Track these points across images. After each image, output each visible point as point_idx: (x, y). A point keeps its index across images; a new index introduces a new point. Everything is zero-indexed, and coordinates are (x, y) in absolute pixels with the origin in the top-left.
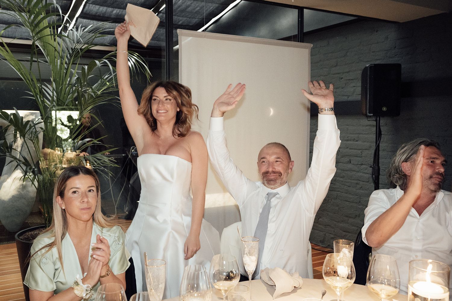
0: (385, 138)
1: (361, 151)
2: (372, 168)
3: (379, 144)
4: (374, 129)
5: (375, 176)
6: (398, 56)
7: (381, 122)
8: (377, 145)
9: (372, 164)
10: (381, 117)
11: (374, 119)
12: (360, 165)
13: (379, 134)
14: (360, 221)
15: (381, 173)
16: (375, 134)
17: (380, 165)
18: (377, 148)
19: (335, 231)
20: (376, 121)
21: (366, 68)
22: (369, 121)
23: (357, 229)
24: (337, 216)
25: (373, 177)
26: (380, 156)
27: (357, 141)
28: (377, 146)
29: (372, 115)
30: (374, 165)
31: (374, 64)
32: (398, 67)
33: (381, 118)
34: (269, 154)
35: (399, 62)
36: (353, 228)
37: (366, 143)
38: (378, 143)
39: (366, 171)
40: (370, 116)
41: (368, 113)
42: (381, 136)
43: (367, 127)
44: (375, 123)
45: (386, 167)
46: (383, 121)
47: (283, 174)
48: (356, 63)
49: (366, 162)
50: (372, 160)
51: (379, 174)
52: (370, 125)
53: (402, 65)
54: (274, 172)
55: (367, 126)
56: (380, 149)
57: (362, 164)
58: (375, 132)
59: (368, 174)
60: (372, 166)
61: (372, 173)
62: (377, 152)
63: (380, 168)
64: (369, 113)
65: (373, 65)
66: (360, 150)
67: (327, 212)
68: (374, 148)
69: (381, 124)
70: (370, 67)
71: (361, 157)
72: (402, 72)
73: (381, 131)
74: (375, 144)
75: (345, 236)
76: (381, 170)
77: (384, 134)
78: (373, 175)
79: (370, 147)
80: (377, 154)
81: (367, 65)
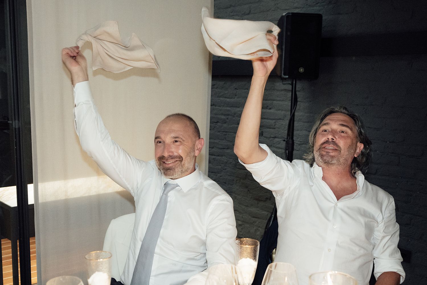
0: (301, 105)
1: (274, 121)
2: (285, 142)
3: (294, 113)
4: (290, 94)
5: (288, 151)
6: (319, 4)
7: (297, 86)
8: (292, 113)
9: (286, 137)
10: (298, 80)
11: (290, 83)
12: (273, 138)
13: (294, 101)
14: (271, 204)
15: (295, 147)
16: (290, 101)
17: (295, 138)
18: (292, 118)
19: (243, 217)
20: (292, 84)
21: (282, 17)
22: (283, 84)
23: (268, 214)
24: (246, 199)
25: (286, 153)
26: (295, 128)
27: (270, 109)
28: (291, 116)
29: (287, 77)
30: (288, 138)
31: (292, 13)
32: (318, 17)
33: (297, 82)
34: (165, 132)
35: (320, 13)
36: (263, 212)
37: (280, 112)
38: (293, 111)
39: (279, 146)
40: (285, 79)
41: (283, 75)
42: (297, 103)
43: (283, 92)
44: (290, 87)
45: (301, 140)
46: (299, 86)
47: (184, 159)
48: (272, 10)
49: (280, 134)
50: (286, 132)
51: (293, 149)
52: (285, 90)
53: (323, 16)
54: (171, 157)
55: (282, 90)
56: (295, 119)
57: (275, 137)
58: (290, 99)
59: (281, 148)
60: (286, 140)
61: (286, 148)
62: (292, 123)
63: (295, 142)
64: (285, 75)
65: (291, 15)
66: (273, 119)
67: (235, 195)
68: (289, 117)
69: (297, 89)
70: (287, 16)
71: (274, 128)
72: (324, 24)
73: (297, 97)
74: (290, 113)
75: (254, 222)
76: (295, 144)
77: (299, 102)
78: (286, 150)
79: (285, 116)
80: (292, 125)
81: (284, 14)
